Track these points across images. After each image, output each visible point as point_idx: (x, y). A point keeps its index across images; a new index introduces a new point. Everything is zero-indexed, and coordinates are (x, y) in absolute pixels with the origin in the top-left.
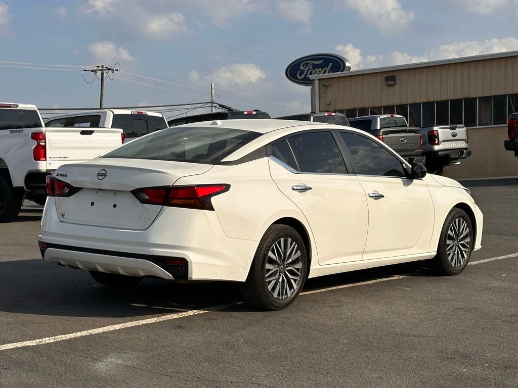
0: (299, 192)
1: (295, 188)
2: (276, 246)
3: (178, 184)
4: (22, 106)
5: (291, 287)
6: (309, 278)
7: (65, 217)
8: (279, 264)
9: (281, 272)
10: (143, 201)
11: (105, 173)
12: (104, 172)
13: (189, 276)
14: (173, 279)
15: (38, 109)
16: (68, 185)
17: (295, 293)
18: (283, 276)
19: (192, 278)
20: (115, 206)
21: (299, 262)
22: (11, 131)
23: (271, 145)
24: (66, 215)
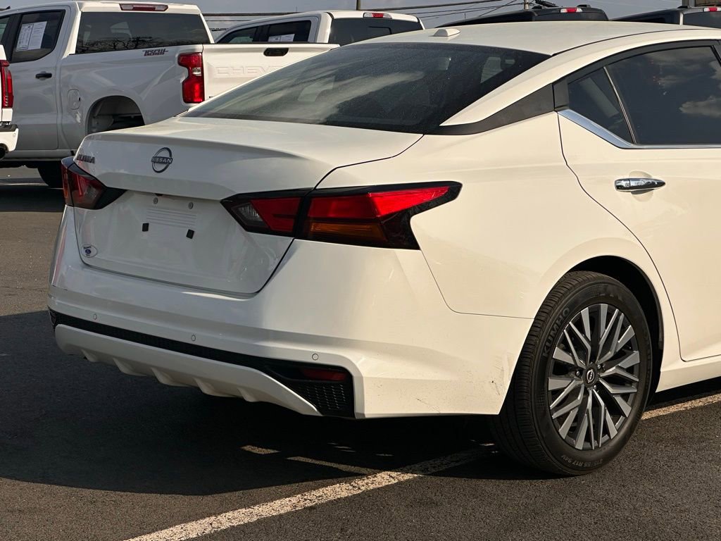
0: (633, 193)
1: (624, 184)
2: (571, 332)
3: (329, 184)
4: (173, 8)
5: (616, 411)
6: (657, 391)
7: (91, 254)
8: (581, 370)
9: (590, 385)
10: (249, 227)
11: (168, 156)
12: (165, 154)
13: (357, 410)
14: (320, 415)
15: (204, 15)
16: (95, 183)
17: (626, 426)
18: (594, 395)
19: (364, 415)
20: (190, 234)
21: (632, 350)
22: (146, 52)
23: (565, 81)
24: (93, 251)
